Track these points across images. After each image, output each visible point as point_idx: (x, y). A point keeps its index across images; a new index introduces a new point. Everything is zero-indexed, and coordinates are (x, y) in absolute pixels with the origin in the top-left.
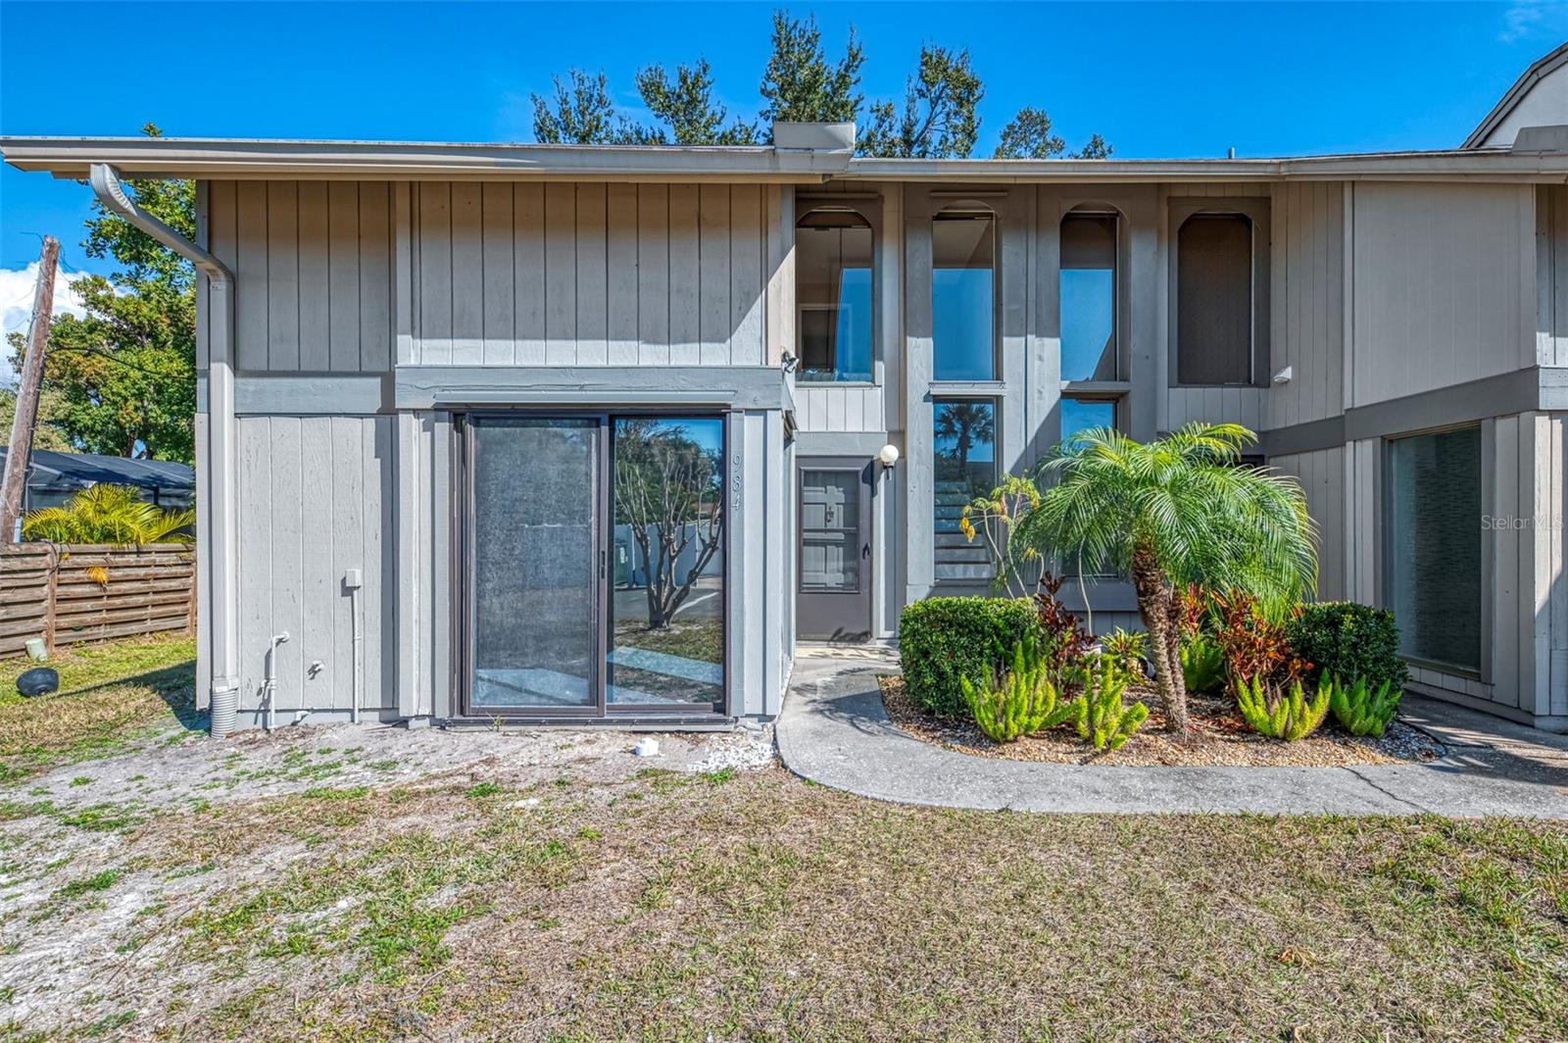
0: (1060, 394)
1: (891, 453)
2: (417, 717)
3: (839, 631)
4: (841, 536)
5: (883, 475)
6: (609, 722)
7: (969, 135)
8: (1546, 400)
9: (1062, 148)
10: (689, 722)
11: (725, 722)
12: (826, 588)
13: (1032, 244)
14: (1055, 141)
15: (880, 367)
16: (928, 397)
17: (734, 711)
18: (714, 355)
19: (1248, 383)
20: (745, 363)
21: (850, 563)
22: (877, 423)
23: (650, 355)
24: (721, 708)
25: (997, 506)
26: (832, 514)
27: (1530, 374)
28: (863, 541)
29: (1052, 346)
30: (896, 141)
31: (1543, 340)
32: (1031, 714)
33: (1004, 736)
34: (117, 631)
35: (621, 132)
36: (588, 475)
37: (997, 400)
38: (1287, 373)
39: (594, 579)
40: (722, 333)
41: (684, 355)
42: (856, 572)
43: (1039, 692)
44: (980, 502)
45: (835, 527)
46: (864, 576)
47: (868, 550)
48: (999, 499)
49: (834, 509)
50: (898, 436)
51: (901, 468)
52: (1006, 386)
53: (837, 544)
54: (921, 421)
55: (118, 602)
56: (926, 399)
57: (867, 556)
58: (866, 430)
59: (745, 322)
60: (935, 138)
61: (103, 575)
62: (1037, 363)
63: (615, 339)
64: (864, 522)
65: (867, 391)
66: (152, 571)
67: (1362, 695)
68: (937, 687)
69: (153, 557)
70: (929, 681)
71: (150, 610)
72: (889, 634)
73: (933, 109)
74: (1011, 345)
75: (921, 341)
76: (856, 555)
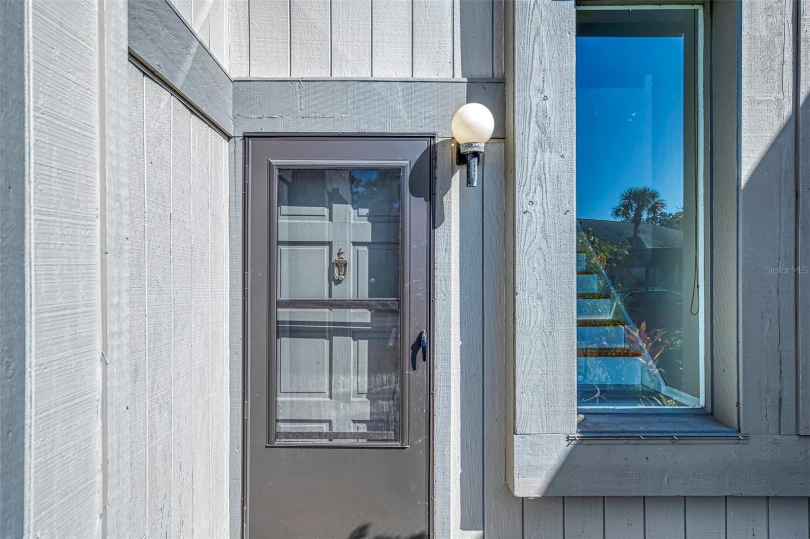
1: (475, 123)
4: (364, 316)
5: (456, 180)
12: (332, 436)
21: (388, 380)
22: (442, 59)
26: (342, 265)
28: (413, 327)
42: (399, 399)
45: (351, 296)
46: (415, 407)
47: (423, 348)
49: (350, 255)
51: (498, 160)
53: (357, 334)
57: (421, 364)
58: (418, 75)
64: (414, 284)
76: (397, 365)
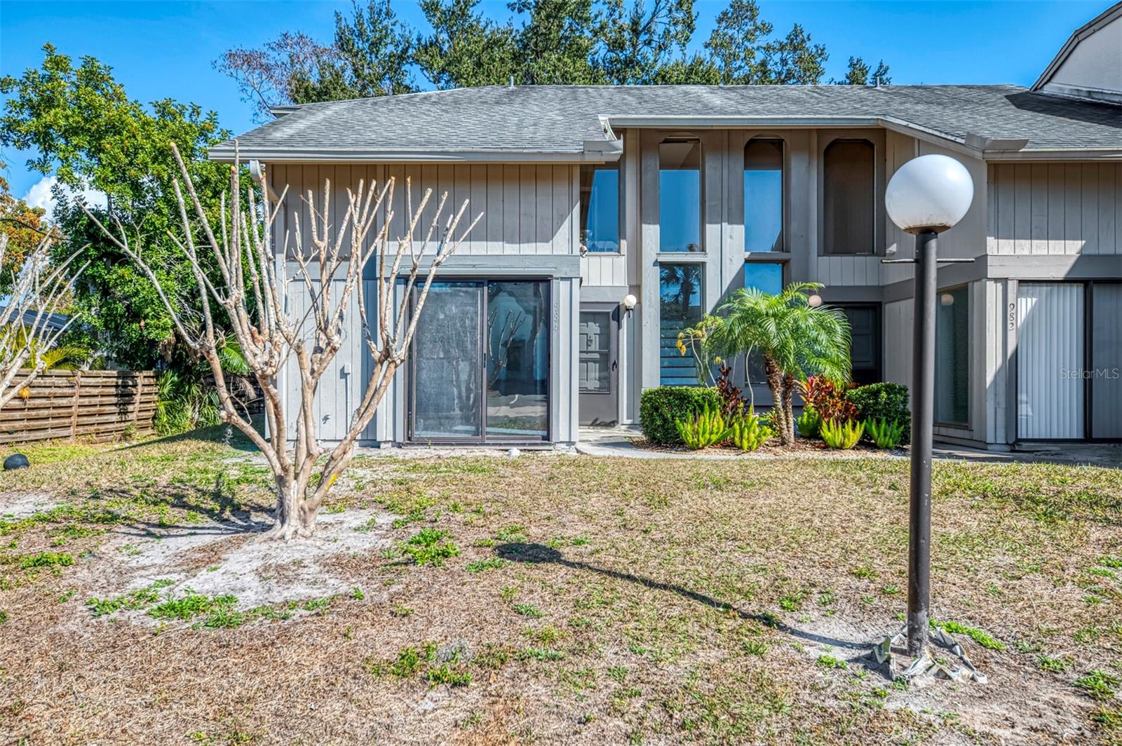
0: (743, 261)
1: (631, 300)
2: (386, 442)
3: (596, 420)
4: (597, 356)
5: (626, 315)
6: (488, 444)
7: (689, 26)
8: (992, 272)
9: (770, 31)
10: (530, 444)
11: (550, 445)
12: (587, 391)
13: (725, 162)
14: (764, 25)
15: (624, 243)
16: (656, 263)
17: (554, 439)
18: (543, 249)
19: (873, 253)
20: (561, 253)
21: (604, 374)
22: (622, 280)
23: (510, 249)
24: (547, 438)
25: (699, 333)
26: (591, 341)
27: (983, 259)
28: (613, 359)
29: (739, 230)
30: (625, 27)
31: (991, 241)
32: (711, 433)
33: (698, 445)
34: (33, 436)
35: (402, 36)
36: (476, 313)
37: (703, 264)
38: (893, 248)
39: (479, 368)
40: (548, 237)
41: (528, 249)
42: (608, 379)
43: (715, 423)
44: (689, 330)
45: (593, 350)
46: (613, 383)
47: (616, 364)
48: (701, 329)
49: (593, 338)
50: (636, 289)
51: (638, 311)
52: (709, 255)
53: (594, 361)
54: (652, 279)
55: (33, 413)
56: (655, 264)
57: (615, 369)
58: (615, 285)
59: (560, 230)
60: (660, 29)
61: (26, 393)
62: (729, 239)
63: (491, 241)
64: (613, 346)
65: (615, 259)
66: (54, 390)
67: (883, 426)
68: (663, 426)
69: (54, 380)
70: (659, 423)
71: (51, 421)
72: (629, 422)
73: (657, 4)
74: (712, 230)
75: (651, 226)
76: (607, 369)
